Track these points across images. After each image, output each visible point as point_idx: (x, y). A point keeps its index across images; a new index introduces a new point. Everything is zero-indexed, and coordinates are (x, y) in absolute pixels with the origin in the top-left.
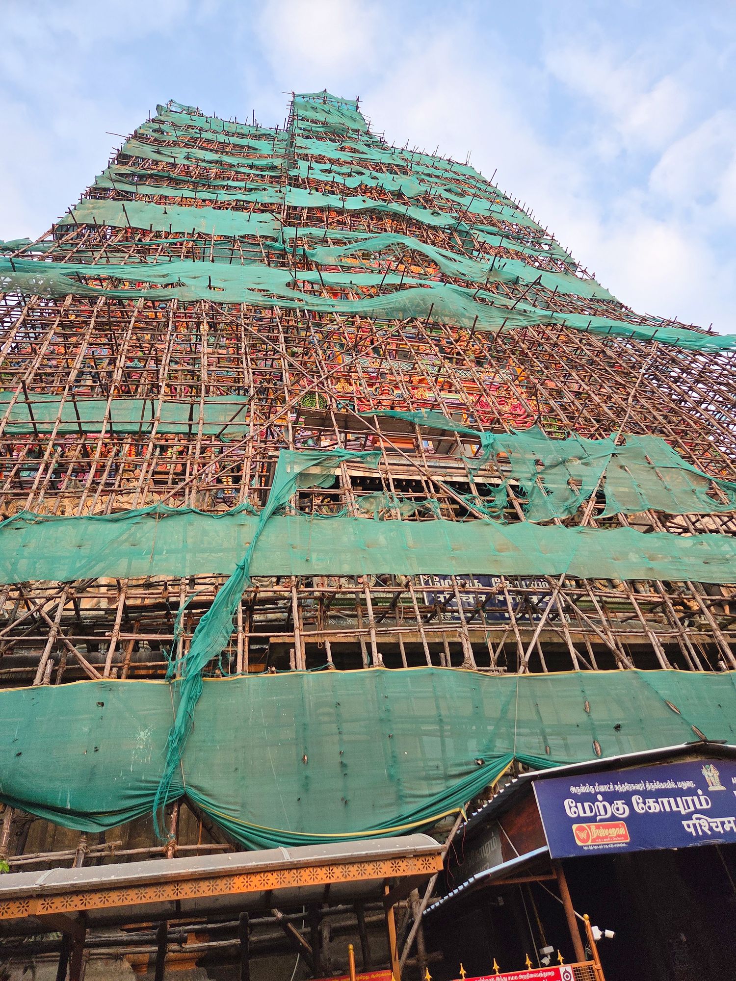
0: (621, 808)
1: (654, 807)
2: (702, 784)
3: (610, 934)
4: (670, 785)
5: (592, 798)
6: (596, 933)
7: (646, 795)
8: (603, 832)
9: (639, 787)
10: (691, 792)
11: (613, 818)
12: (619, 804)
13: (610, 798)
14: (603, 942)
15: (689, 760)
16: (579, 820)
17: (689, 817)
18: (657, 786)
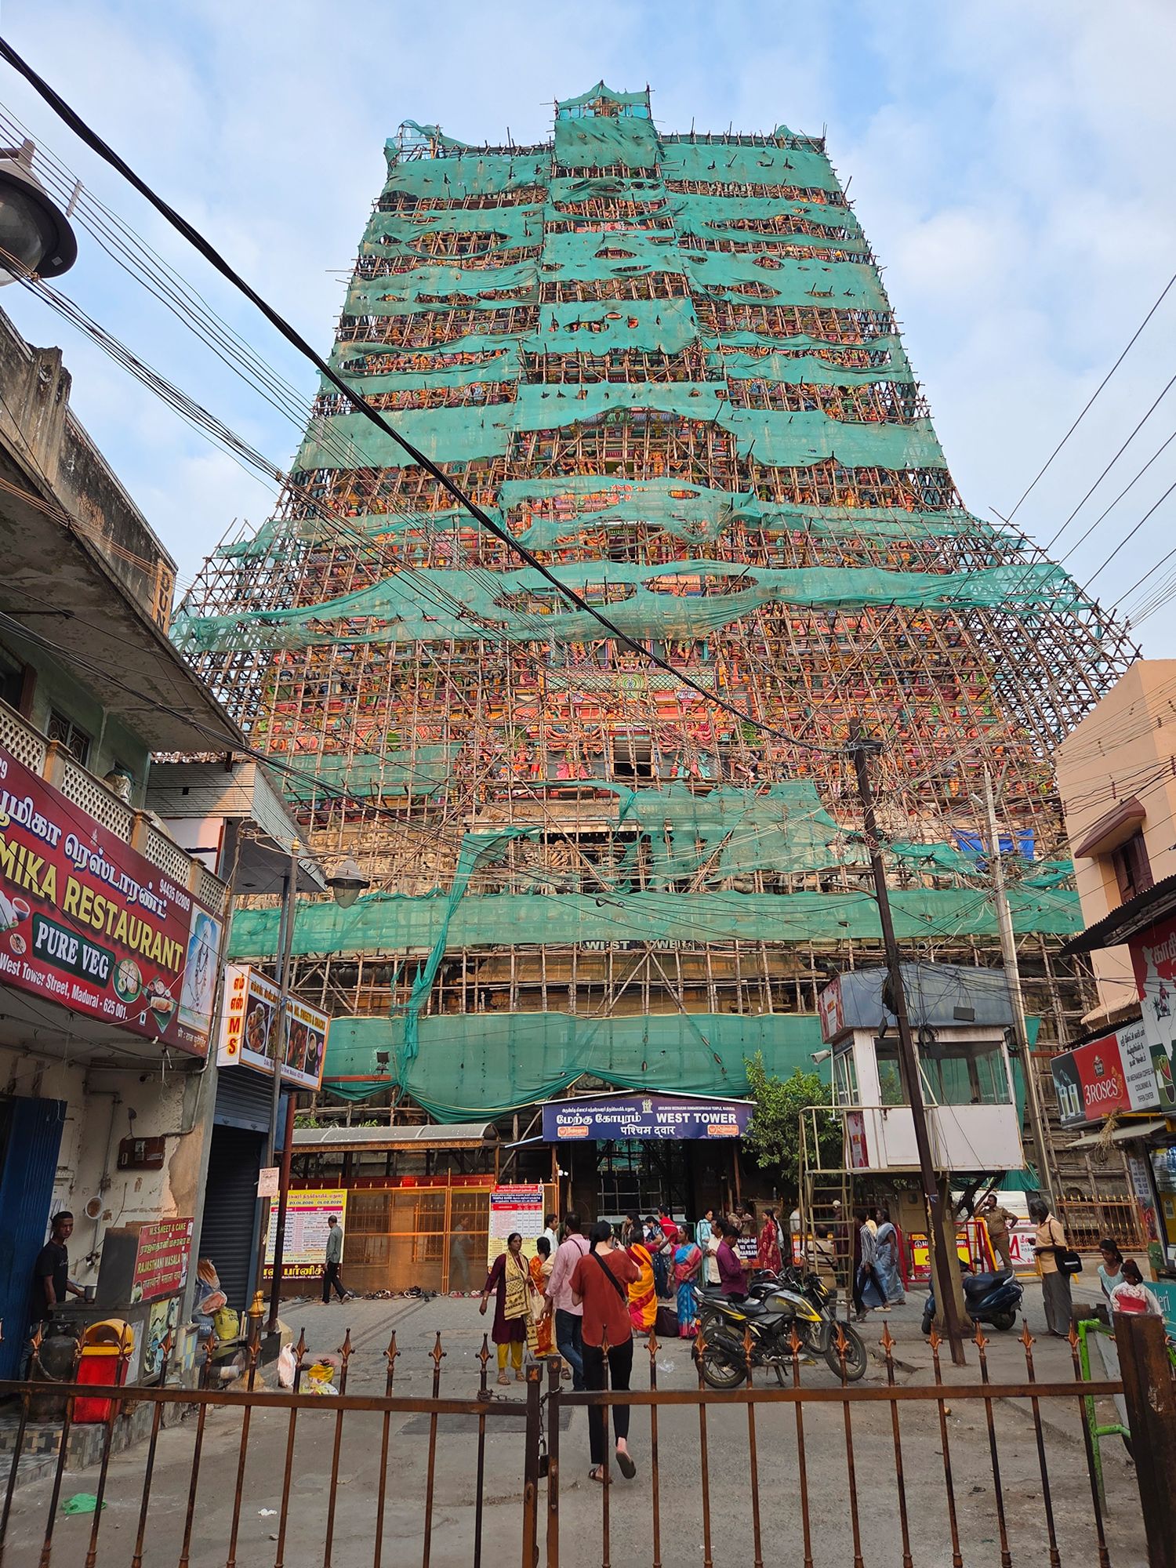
0: (589, 1120)
1: (607, 1119)
2: (640, 1109)
3: (566, 1174)
4: (621, 1109)
5: (574, 1115)
6: (560, 1173)
7: (604, 1114)
8: (574, 1131)
9: (602, 1110)
10: (632, 1113)
11: (582, 1124)
12: (588, 1118)
13: (583, 1115)
14: (563, 1177)
15: (639, 1096)
16: (563, 1125)
17: (626, 1125)
18: (614, 1109)
